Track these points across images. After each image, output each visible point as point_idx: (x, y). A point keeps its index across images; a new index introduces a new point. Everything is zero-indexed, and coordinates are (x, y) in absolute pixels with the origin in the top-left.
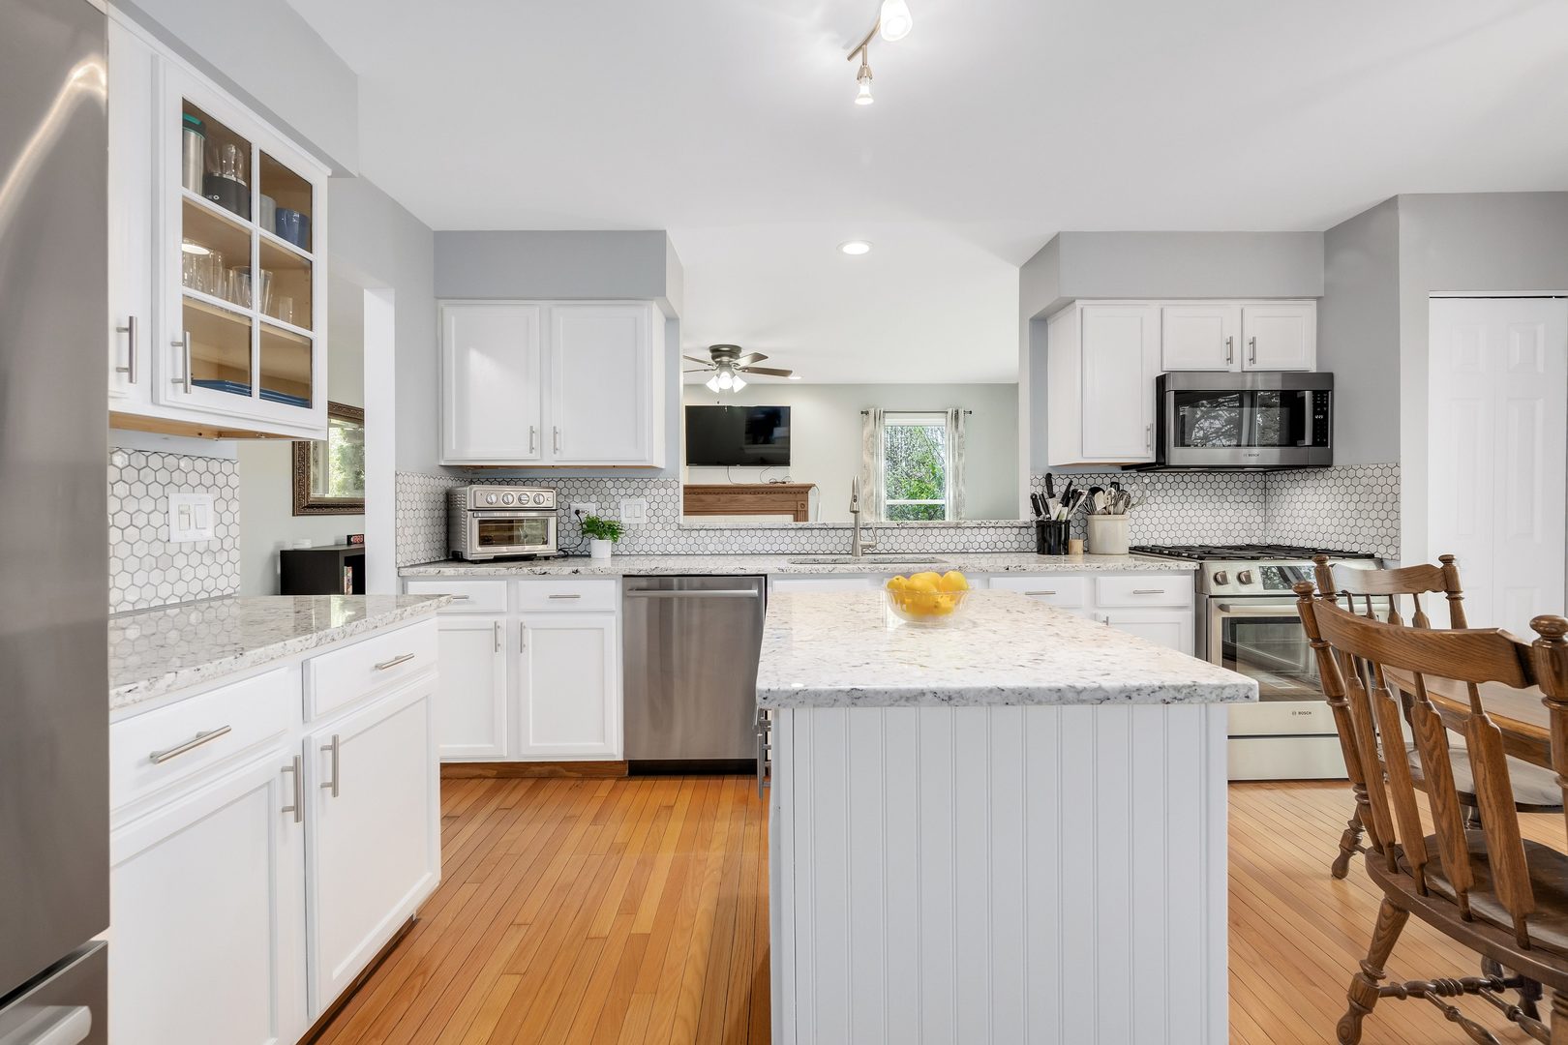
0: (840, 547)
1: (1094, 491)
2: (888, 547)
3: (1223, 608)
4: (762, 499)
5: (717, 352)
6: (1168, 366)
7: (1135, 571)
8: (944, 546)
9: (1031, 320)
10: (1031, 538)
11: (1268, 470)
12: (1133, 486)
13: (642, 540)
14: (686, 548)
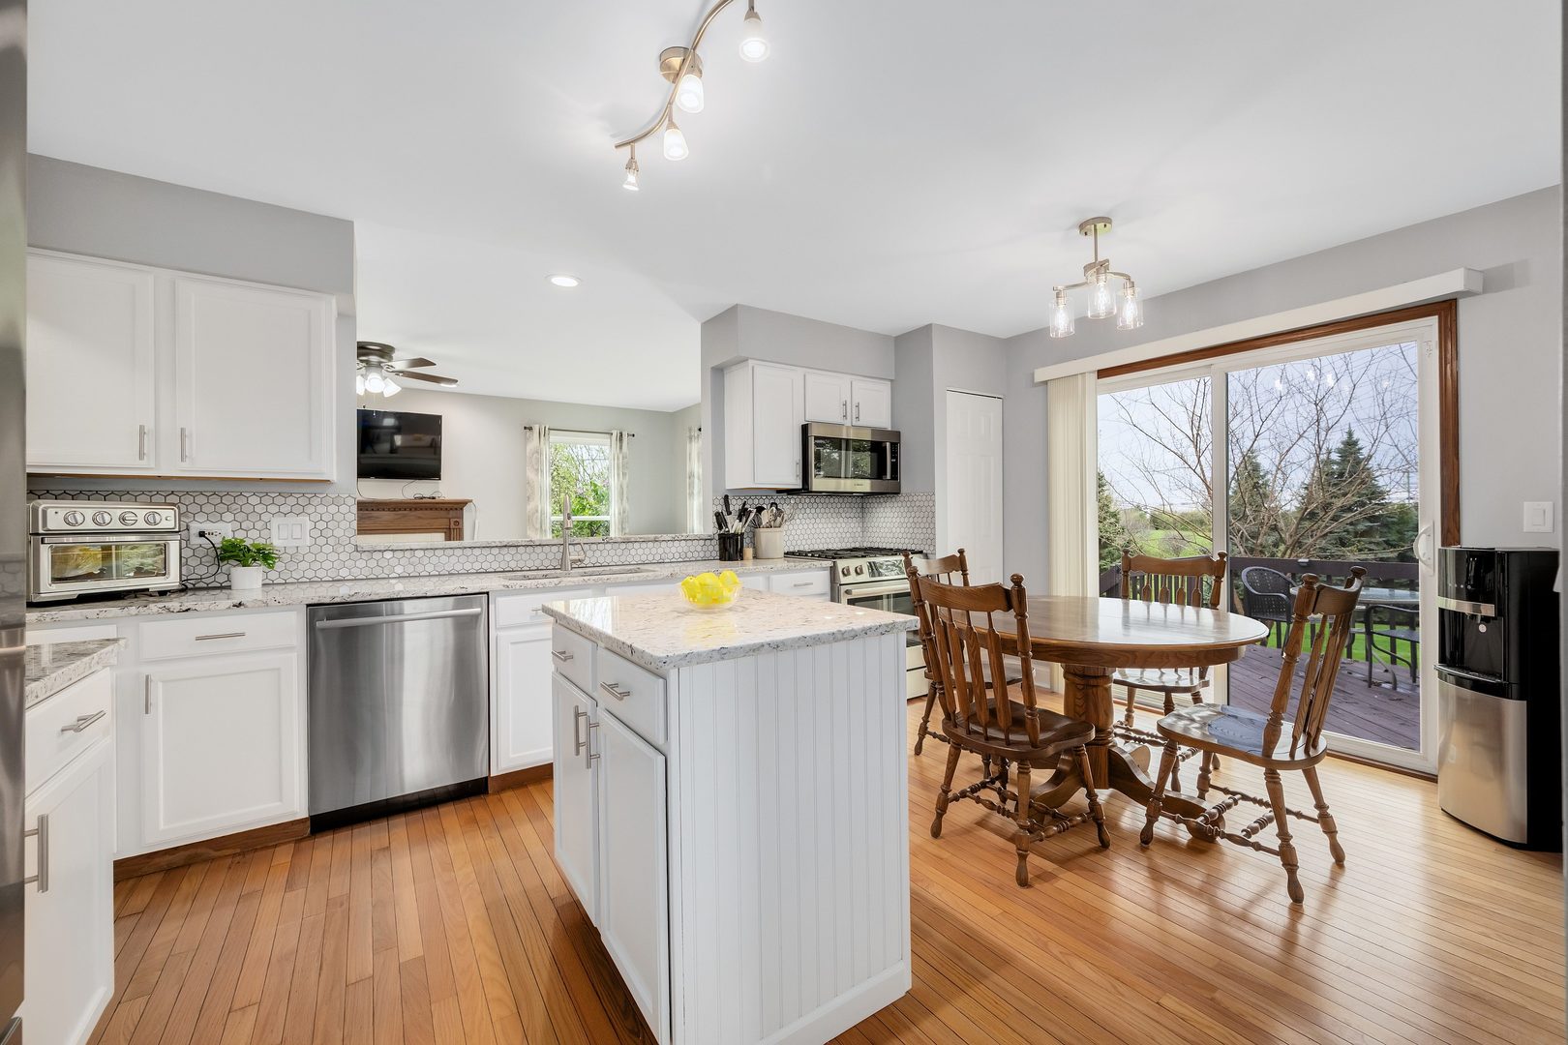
0: (546, 563)
1: (760, 510)
2: (594, 560)
3: (848, 592)
4: (405, 516)
5: (363, 349)
6: (810, 417)
7: (788, 570)
8: (644, 558)
9: (712, 368)
10: (714, 548)
11: (865, 495)
12: (787, 505)
13: (303, 566)
14: (366, 572)
